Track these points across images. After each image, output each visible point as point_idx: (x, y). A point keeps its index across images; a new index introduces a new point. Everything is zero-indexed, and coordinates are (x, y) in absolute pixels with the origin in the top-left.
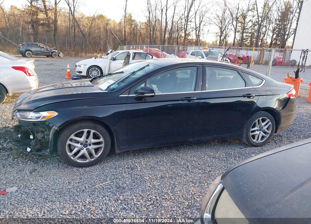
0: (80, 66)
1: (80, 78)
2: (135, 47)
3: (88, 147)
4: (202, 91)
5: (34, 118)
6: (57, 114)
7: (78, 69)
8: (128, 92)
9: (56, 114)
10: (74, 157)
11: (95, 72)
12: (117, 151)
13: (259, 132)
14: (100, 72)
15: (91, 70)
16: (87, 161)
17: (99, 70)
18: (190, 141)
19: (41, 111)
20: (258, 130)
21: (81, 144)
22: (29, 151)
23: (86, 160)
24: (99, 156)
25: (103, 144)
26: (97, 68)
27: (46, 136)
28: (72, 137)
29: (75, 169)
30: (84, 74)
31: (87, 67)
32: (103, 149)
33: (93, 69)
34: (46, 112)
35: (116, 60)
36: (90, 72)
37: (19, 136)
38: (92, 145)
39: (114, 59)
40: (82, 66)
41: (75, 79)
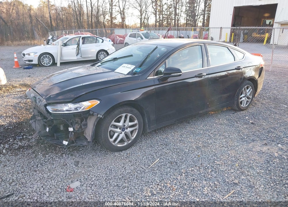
0: (29, 54)
1: (31, 66)
2: (67, 32)
3: (126, 130)
4: (208, 67)
5: (74, 109)
6: (99, 102)
7: (27, 57)
8: (153, 74)
9: (97, 102)
10: (114, 143)
11: (46, 59)
12: (148, 131)
13: (245, 98)
14: (51, 59)
15: (42, 57)
16: (126, 144)
17: (51, 57)
18: (201, 113)
19: (82, 102)
20: (244, 97)
21: (120, 129)
22: (66, 144)
23: (124, 144)
24: (135, 138)
25: (138, 126)
26: (48, 56)
27: (84, 126)
28: (113, 123)
29: (117, 154)
30: (35, 62)
31: (38, 54)
32: (137, 130)
33: (44, 56)
34: (87, 102)
35: (67, 46)
36: (41, 60)
37: (48, 130)
38: (128, 128)
39: (65, 45)
40: (32, 54)
41: (27, 68)
